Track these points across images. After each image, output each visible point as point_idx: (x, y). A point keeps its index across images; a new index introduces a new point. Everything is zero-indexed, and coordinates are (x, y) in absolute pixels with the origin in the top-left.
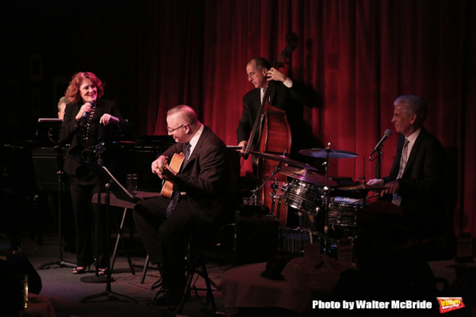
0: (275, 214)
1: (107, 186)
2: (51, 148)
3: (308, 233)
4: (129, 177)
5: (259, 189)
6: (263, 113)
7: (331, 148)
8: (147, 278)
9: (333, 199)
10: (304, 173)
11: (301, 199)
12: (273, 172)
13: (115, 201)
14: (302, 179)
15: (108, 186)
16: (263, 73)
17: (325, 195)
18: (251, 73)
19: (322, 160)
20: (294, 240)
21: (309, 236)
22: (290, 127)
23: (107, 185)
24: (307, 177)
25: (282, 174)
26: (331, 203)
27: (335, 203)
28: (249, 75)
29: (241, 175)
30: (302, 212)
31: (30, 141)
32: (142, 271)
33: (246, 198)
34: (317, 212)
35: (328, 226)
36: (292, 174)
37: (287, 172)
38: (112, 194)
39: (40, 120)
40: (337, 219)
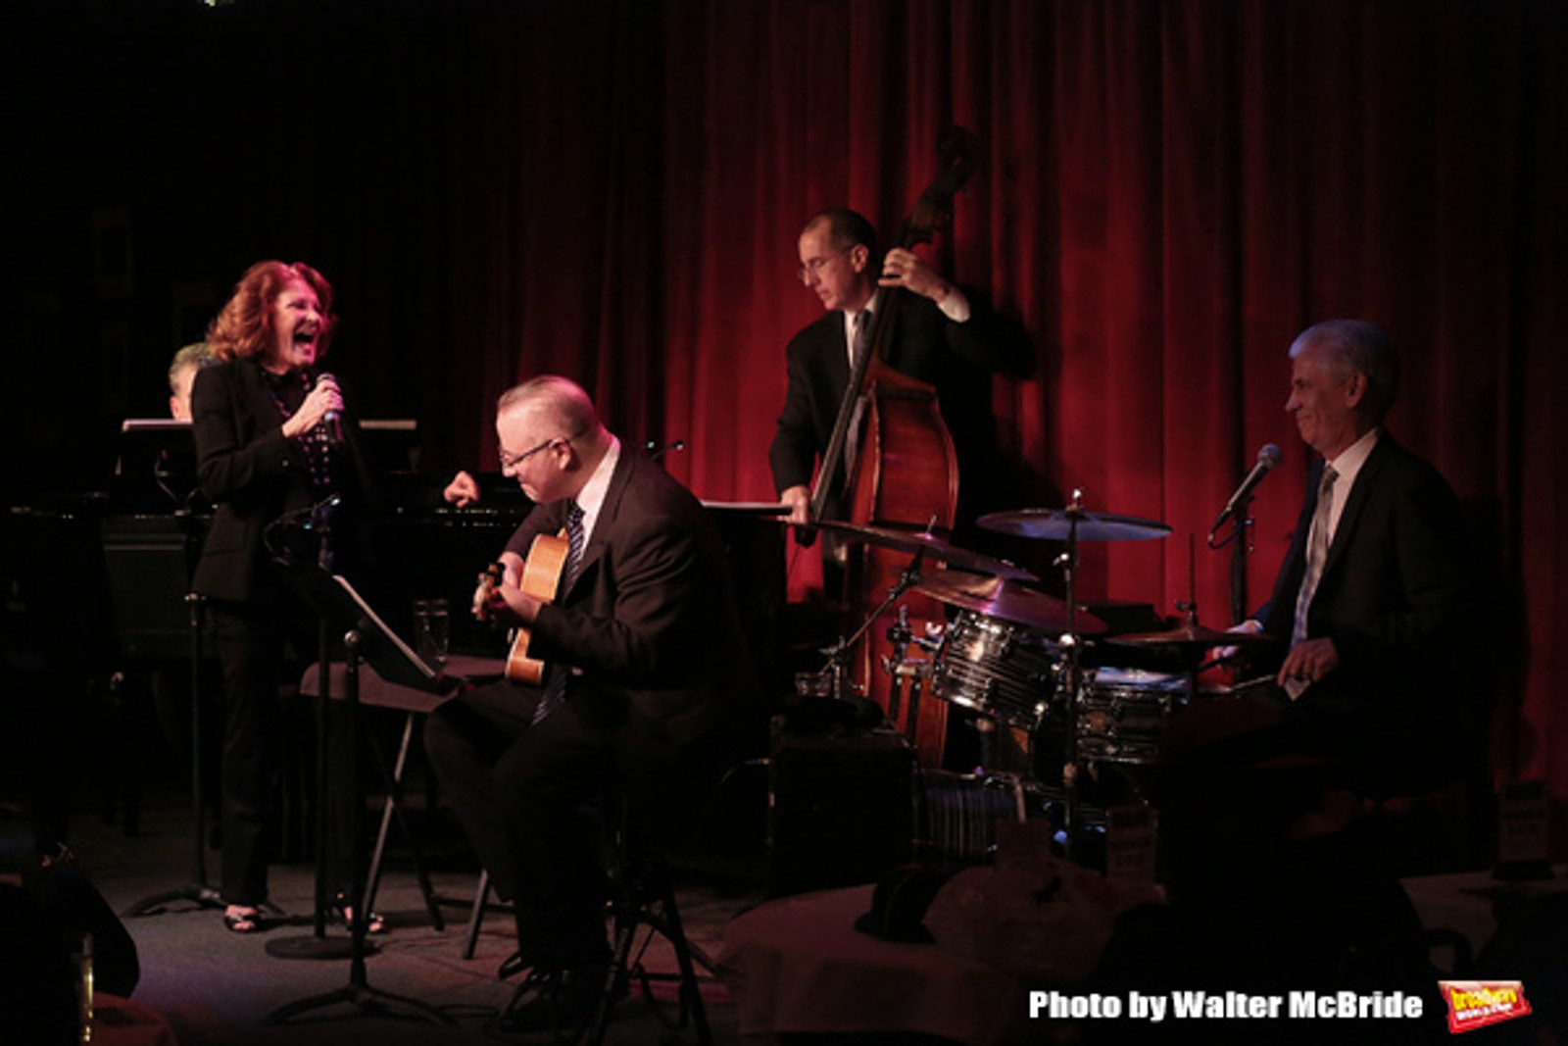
0: (900, 726)
1: (349, 639)
2: (167, 517)
3: (1010, 788)
4: (421, 608)
5: (849, 644)
6: (865, 394)
7: (1082, 506)
8: (483, 940)
9: (1092, 677)
10: (994, 590)
11: (987, 676)
12: (893, 587)
13: (376, 690)
14: (988, 610)
15: (354, 639)
16: (854, 261)
17: (1066, 663)
18: (812, 261)
19: (1055, 546)
20: (966, 812)
21: (1014, 799)
22: (954, 439)
23: (348, 635)
24: (1005, 605)
25: (924, 596)
26: (1084, 687)
27: (1099, 689)
28: (807, 265)
29: (791, 599)
30: (990, 719)
31: (96, 495)
32: (466, 921)
33: (807, 676)
34: (1040, 719)
35: (1074, 765)
36: (956, 595)
37: (941, 590)
38: (366, 666)
39: (127, 424)
40: (1107, 742)
